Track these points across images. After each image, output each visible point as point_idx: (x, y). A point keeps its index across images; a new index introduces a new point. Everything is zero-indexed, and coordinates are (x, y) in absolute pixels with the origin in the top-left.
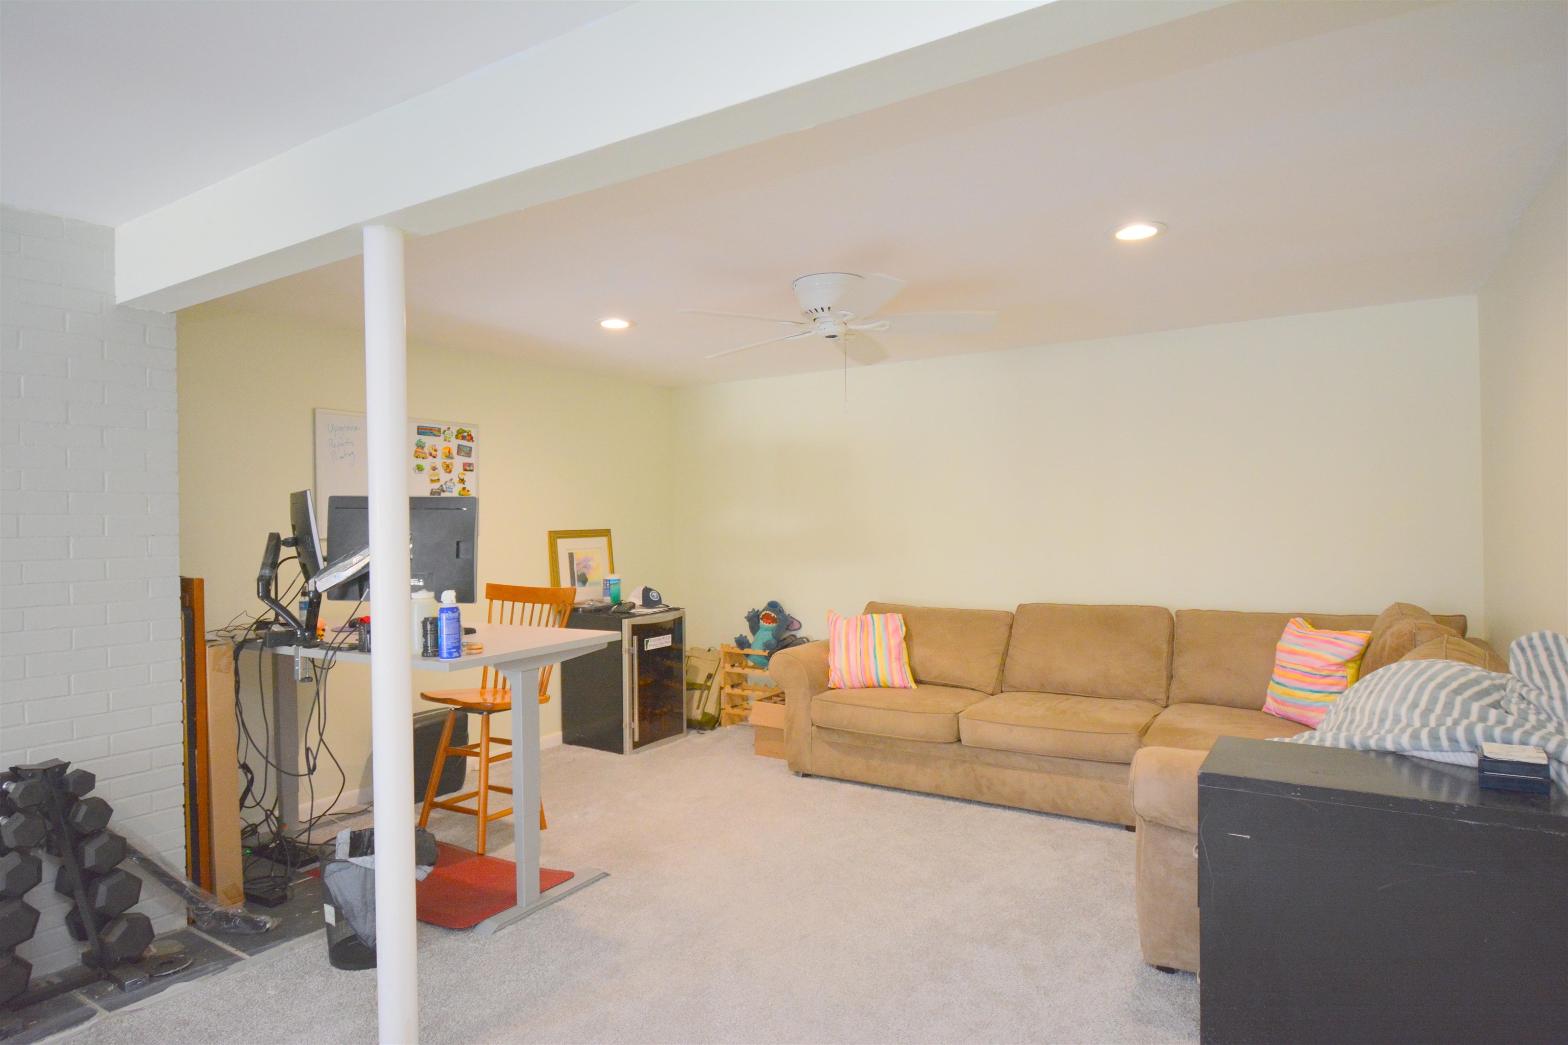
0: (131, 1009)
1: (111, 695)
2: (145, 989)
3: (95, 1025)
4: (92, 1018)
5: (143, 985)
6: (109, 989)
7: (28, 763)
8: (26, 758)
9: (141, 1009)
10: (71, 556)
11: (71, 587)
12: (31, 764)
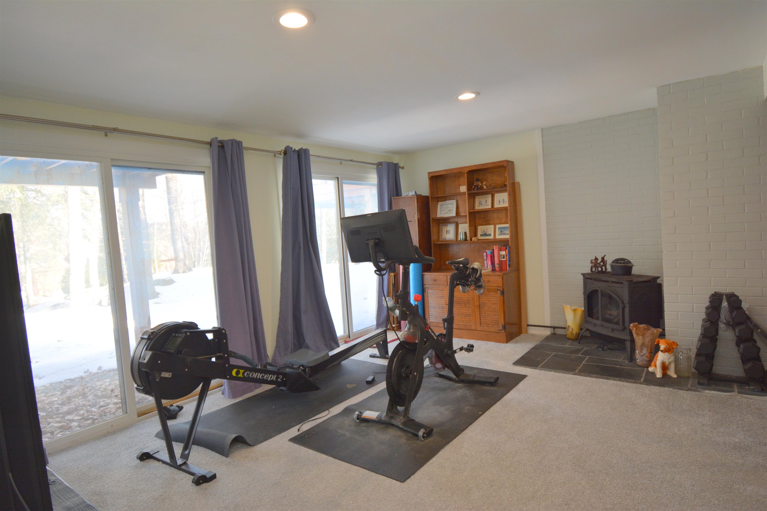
0: (748, 397)
1: (764, 271)
2: (758, 393)
3: (732, 396)
4: (732, 393)
5: (758, 392)
6: (746, 388)
7: (727, 292)
8: (727, 290)
9: (751, 399)
10: (746, 212)
11: (746, 224)
12: (729, 292)
